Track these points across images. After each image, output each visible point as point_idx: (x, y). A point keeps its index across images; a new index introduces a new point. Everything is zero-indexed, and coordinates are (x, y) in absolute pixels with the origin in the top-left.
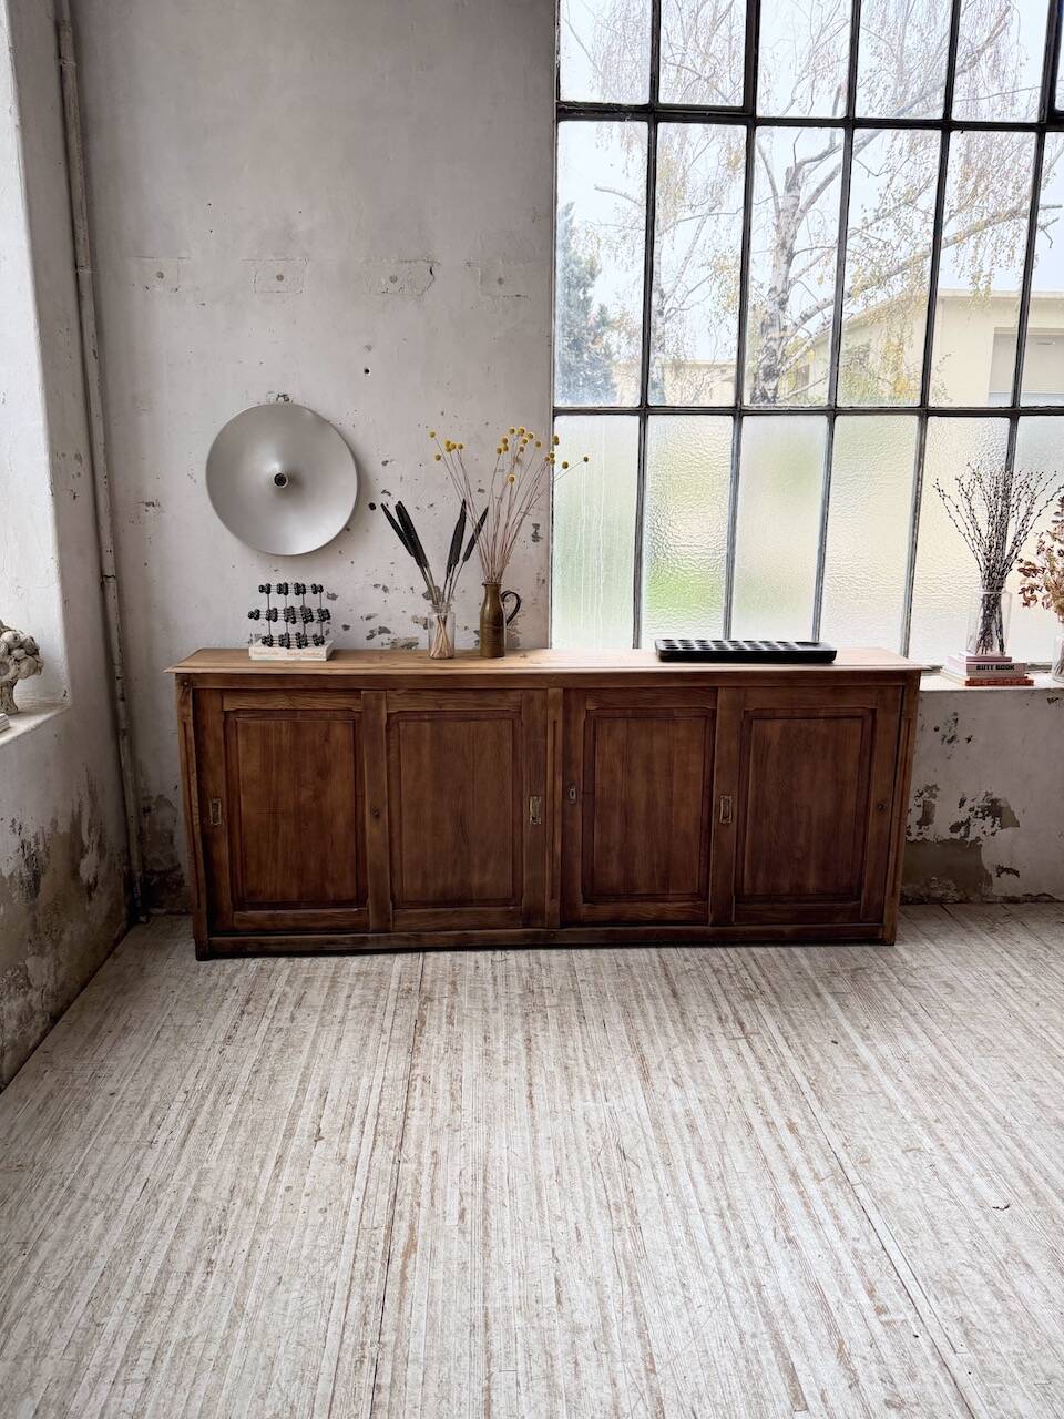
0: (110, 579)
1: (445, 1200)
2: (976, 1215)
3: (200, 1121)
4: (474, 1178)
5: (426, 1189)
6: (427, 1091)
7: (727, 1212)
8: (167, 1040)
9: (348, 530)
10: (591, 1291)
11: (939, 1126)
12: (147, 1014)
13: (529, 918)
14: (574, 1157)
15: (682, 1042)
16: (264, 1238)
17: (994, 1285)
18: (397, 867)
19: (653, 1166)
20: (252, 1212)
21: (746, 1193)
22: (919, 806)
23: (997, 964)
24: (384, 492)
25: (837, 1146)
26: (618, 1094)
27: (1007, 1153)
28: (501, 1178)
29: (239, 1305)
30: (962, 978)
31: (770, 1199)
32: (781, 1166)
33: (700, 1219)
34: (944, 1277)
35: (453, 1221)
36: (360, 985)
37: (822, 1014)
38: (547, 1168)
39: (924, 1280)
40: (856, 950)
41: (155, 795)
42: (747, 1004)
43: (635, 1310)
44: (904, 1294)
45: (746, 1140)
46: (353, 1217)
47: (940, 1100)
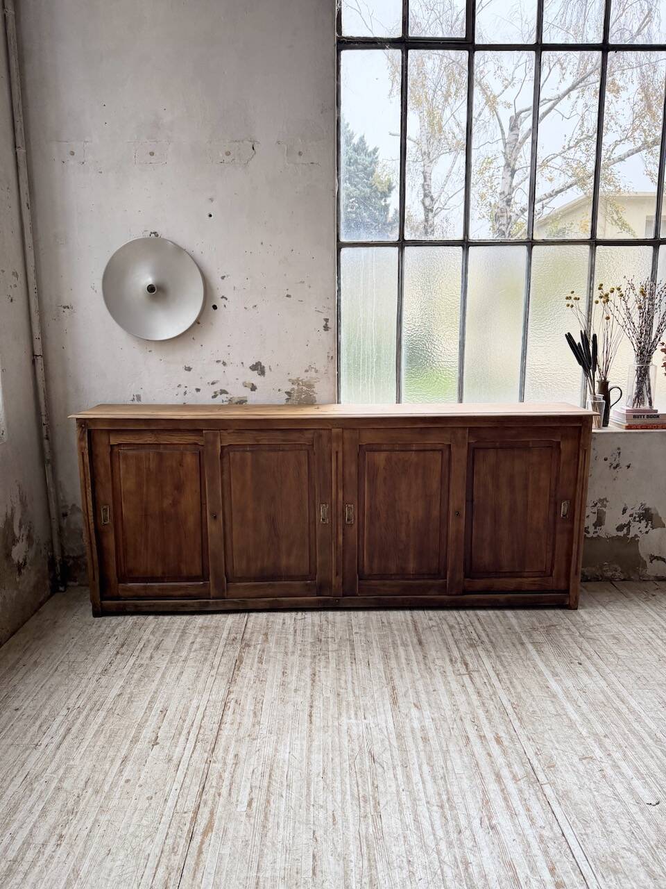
0: (38, 358)
1: (239, 792)
2: (634, 809)
3: (74, 730)
4: (263, 775)
5: (227, 783)
6: (237, 710)
7: (446, 804)
8: (63, 671)
9: (199, 323)
10: (339, 864)
11: (608, 740)
12: (52, 653)
13: (321, 589)
14: (337, 760)
15: (422, 676)
16: (103, 819)
17: (648, 866)
18: (229, 552)
19: (394, 768)
20: (98, 798)
21: (461, 790)
22: (595, 513)
23: (650, 623)
24: (223, 297)
25: (531, 754)
26: (373, 714)
27: (658, 762)
28: (282, 776)
29: (76, 871)
30: (625, 632)
31: (479, 796)
32: (488, 769)
33: (425, 809)
34: (609, 859)
35: (243, 808)
36: (201, 635)
37: (524, 658)
38: (316, 768)
39: (593, 861)
40: (550, 613)
41: (70, 506)
42: (471, 651)
43: (371, 881)
44: (577, 872)
45: (464, 749)
46: (170, 803)
47: (608, 721)
